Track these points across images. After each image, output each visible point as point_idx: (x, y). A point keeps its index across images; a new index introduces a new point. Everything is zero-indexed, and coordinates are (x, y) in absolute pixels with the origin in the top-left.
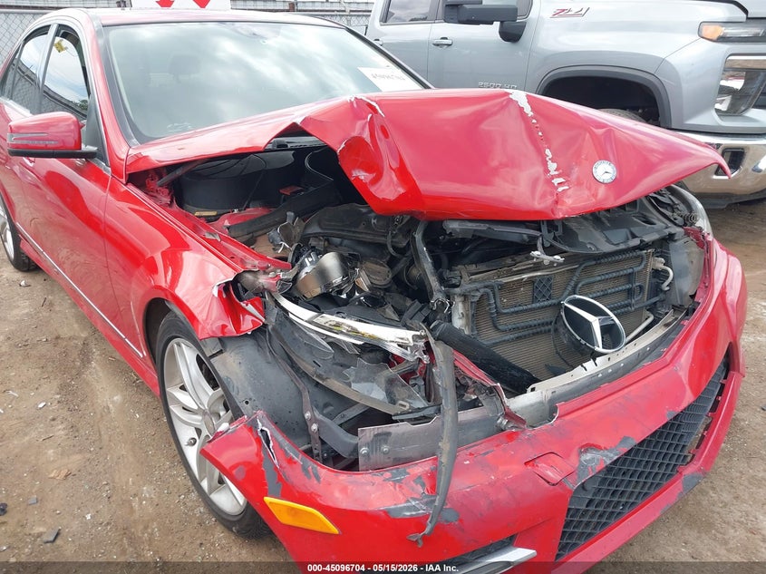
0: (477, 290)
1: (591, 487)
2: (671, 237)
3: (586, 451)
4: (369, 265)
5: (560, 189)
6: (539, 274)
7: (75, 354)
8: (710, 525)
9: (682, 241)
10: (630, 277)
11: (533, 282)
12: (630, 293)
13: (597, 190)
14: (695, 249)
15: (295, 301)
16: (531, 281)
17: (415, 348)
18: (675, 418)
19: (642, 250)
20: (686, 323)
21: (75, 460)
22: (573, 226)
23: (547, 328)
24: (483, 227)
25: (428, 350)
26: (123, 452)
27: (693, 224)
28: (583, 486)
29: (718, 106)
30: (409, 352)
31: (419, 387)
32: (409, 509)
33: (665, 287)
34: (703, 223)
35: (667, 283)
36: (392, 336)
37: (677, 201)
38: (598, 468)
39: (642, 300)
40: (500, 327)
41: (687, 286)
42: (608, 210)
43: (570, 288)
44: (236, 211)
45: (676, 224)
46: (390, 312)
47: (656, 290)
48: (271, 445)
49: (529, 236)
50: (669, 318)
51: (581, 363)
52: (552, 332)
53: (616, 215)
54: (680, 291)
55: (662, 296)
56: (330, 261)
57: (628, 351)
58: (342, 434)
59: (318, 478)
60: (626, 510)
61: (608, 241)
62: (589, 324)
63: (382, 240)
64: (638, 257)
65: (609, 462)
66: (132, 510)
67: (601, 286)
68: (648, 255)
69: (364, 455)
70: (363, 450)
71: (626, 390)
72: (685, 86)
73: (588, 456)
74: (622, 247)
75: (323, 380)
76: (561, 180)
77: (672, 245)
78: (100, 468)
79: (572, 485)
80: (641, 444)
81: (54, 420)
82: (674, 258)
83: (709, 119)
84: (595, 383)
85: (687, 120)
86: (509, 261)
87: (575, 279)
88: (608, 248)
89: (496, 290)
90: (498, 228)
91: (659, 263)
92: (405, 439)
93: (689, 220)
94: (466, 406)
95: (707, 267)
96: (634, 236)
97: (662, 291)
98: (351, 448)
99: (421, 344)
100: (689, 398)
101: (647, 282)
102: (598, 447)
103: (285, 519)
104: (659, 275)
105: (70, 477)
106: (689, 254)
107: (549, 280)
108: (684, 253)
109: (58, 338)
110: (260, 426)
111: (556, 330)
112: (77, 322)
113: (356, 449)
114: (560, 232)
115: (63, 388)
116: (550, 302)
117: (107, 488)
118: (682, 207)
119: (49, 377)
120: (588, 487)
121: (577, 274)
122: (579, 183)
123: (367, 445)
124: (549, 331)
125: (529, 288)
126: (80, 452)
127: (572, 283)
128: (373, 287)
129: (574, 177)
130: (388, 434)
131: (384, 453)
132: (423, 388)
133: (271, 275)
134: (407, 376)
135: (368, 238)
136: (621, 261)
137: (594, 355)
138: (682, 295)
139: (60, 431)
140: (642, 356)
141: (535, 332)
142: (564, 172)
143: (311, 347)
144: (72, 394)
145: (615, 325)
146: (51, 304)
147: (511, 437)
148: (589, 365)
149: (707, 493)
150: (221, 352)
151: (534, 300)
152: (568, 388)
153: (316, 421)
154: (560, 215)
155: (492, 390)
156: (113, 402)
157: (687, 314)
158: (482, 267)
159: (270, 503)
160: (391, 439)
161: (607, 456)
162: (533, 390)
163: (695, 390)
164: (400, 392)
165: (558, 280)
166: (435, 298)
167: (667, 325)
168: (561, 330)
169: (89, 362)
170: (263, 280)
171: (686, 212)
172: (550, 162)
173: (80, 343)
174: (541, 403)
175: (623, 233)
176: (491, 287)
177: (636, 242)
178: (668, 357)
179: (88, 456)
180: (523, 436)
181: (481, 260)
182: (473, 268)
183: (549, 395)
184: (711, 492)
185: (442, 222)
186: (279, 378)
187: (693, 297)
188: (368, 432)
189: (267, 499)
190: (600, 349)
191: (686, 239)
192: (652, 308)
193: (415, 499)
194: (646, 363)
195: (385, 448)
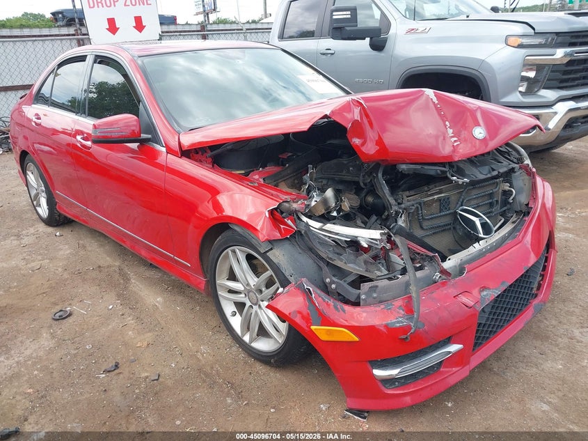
0: (413, 205)
1: (488, 310)
2: (512, 170)
3: (483, 290)
4: (347, 194)
5: (455, 144)
6: (443, 195)
7: (117, 276)
8: (548, 338)
9: (519, 173)
10: (491, 195)
11: (440, 200)
12: (491, 205)
13: (475, 143)
14: (527, 177)
15: (310, 217)
16: (439, 199)
17: (381, 240)
18: (527, 271)
19: (497, 179)
20: (527, 219)
21: (149, 337)
22: (461, 165)
23: (448, 227)
24: (418, 167)
25: (389, 240)
26: (178, 329)
27: (522, 162)
28: (483, 310)
29: (521, 89)
30: (378, 243)
31: (383, 264)
32: (398, 322)
33: (510, 200)
34: (527, 161)
35: (512, 198)
36: (368, 235)
37: (510, 150)
38: (491, 299)
39: (497, 209)
40: (425, 228)
41: (523, 199)
42: (476, 157)
43: (460, 203)
44: (261, 169)
45: (514, 162)
46: (359, 222)
47: (505, 203)
48: (313, 296)
49: (441, 171)
50: (514, 219)
51: (472, 244)
52: (452, 229)
53: (480, 159)
54: (520, 202)
55: (508, 206)
56: (329, 193)
57: (496, 237)
58: (350, 288)
59: (344, 311)
60: (505, 324)
61: (481, 173)
62: (473, 222)
63: (356, 179)
64: (494, 183)
65: (496, 295)
66: (199, 360)
67: (475, 201)
68: (500, 181)
69: (363, 300)
70: (363, 297)
71: (500, 256)
72: (499, 77)
73: (485, 293)
74: (489, 176)
75: (333, 261)
76: (456, 139)
77: (513, 175)
78: (167, 339)
79: (479, 308)
80: (510, 286)
81: (123, 315)
82: (515, 183)
83: (515, 98)
84: (482, 254)
85: (502, 98)
86: (426, 188)
87: (462, 197)
88: (482, 177)
89: (422, 205)
90: (426, 167)
91: (506, 187)
92: (386, 289)
93: (520, 160)
94: (417, 269)
95: (534, 187)
96: (493, 170)
97: (509, 203)
98: (356, 296)
99: (385, 237)
100: (533, 259)
101: (499, 197)
102: (489, 289)
103: (324, 337)
104: (507, 194)
105: (150, 346)
106: (523, 180)
107: (448, 198)
108: (520, 179)
109: (100, 267)
110: (306, 287)
111: (454, 228)
112: (108, 256)
113: (359, 297)
114: (455, 169)
115: (119, 296)
116: (450, 212)
117: (177, 349)
118: (514, 153)
119: (106, 291)
120: (486, 310)
121: (463, 194)
122: (466, 140)
123: (365, 294)
124: (450, 229)
125: (438, 203)
126: (150, 331)
127: (461, 200)
128: (351, 207)
129: (462, 136)
130: (377, 286)
131: (374, 298)
132: (385, 264)
133: (300, 202)
134: (375, 258)
135: (349, 178)
136: (487, 185)
137: (478, 239)
138: (521, 205)
139: (130, 320)
140: (504, 239)
141: (442, 229)
142: (456, 134)
143: (323, 243)
144: (127, 299)
145: (487, 222)
146: (84, 247)
147: (444, 284)
148: (476, 245)
149: (543, 322)
150: (271, 249)
151: (441, 211)
152: (469, 257)
153: (334, 283)
154: (456, 159)
155: (432, 259)
156: (157, 302)
157: (524, 215)
158: (412, 193)
159: (315, 329)
160: (378, 290)
161: (495, 292)
162: (449, 259)
163: (537, 254)
164: (371, 268)
165: (453, 199)
166: (393, 209)
167: (514, 222)
168: (458, 227)
169: (129, 280)
170: (295, 206)
171: (517, 156)
172: (448, 129)
173: (117, 269)
174: (455, 266)
175: (487, 168)
176: (420, 204)
177: (495, 173)
178: (520, 237)
179: (156, 333)
180: (449, 283)
181: (409, 189)
182: (407, 193)
183: (459, 261)
184: (545, 321)
185: (395, 165)
186: (307, 261)
187: (527, 205)
188: (366, 286)
189: (313, 327)
190: (481, 235)
191: (521, 171)
192: (503, 214)
193: (401, 317)
194: (508, 242)
195: (375, 295)
